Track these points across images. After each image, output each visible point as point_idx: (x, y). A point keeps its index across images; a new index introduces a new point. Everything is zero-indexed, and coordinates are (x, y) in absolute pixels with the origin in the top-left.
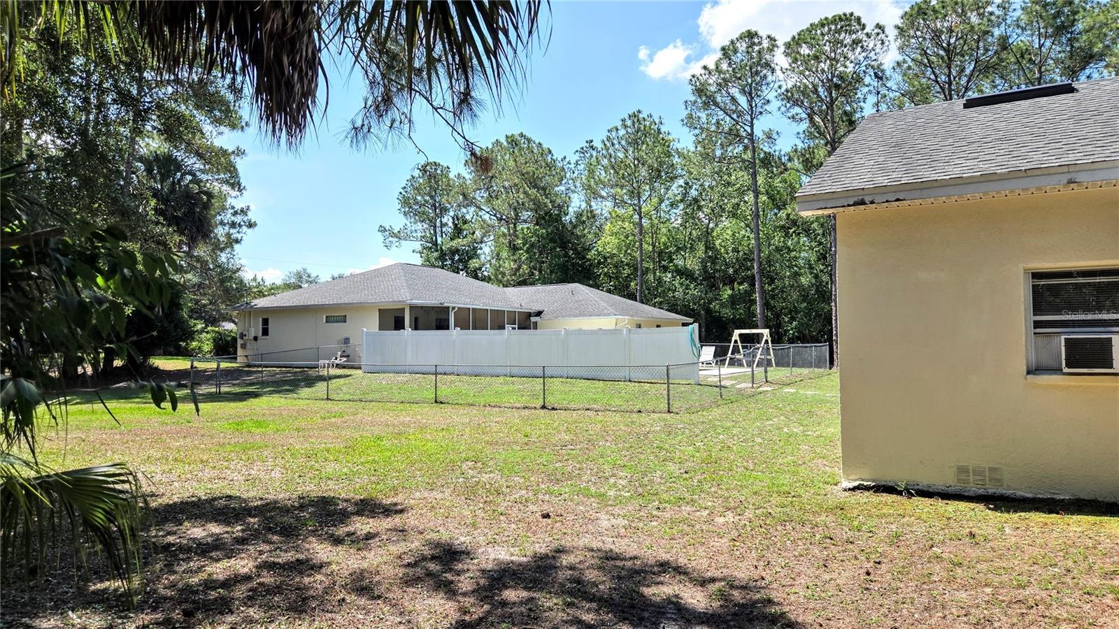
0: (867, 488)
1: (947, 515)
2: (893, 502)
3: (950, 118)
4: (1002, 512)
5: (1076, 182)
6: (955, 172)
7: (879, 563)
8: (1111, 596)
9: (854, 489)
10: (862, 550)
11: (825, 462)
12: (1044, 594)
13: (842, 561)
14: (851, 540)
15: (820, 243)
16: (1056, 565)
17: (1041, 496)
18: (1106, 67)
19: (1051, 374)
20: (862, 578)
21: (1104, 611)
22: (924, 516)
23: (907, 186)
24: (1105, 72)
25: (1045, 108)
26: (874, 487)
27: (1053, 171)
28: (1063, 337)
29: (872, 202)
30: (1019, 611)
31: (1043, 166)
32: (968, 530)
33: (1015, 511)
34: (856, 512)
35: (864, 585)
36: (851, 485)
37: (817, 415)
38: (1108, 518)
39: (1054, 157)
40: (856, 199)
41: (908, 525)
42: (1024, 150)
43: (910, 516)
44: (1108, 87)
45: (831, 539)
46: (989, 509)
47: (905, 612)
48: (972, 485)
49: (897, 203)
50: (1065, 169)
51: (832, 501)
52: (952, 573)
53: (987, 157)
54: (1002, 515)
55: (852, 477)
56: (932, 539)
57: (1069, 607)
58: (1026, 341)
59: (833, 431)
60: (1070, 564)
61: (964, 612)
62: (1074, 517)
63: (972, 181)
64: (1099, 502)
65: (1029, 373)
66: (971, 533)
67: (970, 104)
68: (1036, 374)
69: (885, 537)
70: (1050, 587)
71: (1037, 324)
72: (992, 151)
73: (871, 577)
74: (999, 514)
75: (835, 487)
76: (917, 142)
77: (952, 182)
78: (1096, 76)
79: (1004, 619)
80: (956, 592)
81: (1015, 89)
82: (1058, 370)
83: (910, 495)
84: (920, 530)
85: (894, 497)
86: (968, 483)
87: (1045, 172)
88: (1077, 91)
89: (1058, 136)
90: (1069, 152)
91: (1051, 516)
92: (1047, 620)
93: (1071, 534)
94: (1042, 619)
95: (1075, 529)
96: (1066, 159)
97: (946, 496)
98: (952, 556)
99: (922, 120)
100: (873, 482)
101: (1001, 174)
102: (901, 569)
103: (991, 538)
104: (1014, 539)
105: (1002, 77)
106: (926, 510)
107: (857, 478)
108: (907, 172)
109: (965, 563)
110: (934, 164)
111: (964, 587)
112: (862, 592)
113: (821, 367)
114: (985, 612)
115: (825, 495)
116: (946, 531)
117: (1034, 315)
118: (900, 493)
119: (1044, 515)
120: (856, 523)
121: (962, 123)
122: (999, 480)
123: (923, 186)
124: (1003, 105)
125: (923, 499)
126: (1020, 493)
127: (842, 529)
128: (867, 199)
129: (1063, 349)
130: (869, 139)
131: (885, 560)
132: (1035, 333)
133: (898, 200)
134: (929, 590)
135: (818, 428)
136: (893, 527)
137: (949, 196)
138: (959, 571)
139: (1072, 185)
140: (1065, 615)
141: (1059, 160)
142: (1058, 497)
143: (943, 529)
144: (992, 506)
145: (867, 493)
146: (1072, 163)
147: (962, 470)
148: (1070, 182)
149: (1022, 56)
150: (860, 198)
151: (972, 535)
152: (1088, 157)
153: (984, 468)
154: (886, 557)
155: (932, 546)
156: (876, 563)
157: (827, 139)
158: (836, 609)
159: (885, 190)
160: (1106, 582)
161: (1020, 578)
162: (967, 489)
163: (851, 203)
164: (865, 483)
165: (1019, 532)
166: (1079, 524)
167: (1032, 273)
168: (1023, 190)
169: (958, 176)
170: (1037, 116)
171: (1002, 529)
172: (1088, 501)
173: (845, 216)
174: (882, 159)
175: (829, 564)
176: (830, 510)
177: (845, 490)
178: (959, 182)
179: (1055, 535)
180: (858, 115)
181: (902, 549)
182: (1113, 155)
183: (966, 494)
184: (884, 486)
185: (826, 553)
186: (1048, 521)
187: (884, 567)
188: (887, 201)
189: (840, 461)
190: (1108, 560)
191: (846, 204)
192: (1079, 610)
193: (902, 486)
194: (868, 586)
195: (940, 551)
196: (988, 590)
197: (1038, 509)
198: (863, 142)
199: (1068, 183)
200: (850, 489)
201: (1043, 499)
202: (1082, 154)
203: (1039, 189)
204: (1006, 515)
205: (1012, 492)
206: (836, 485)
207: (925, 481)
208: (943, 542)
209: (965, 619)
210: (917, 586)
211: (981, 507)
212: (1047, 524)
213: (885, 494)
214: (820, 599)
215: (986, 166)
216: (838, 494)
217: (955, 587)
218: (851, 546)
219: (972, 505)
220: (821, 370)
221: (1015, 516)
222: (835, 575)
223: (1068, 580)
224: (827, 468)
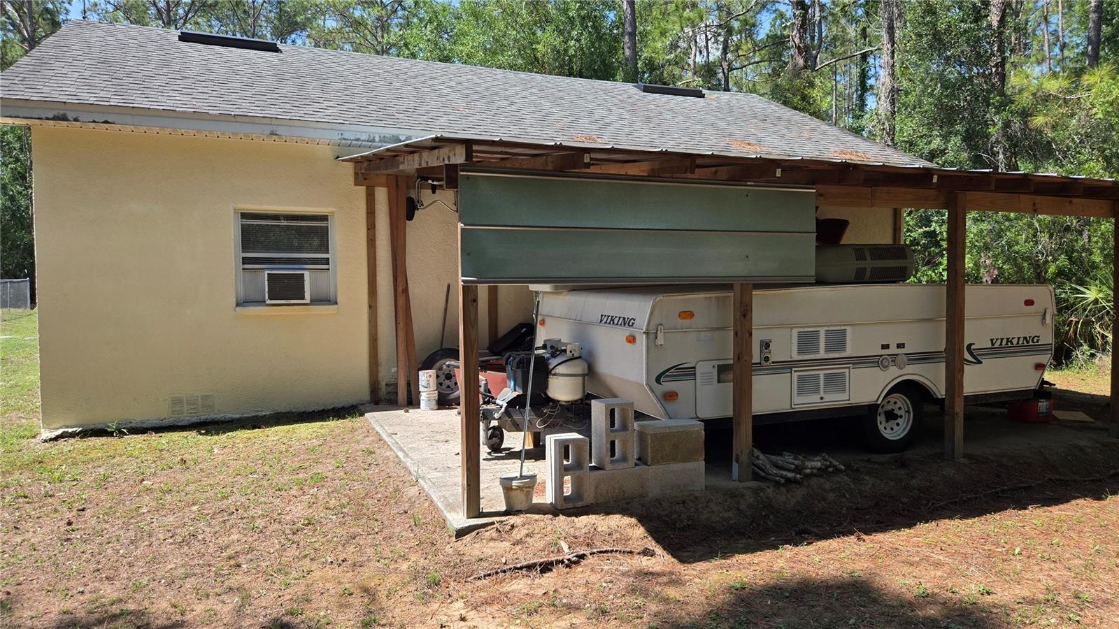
0: (73, 435)
1: (160, 447)
2: (103, 445)
3: (166, 47)
4: (212, 435)
5: (276, 135)
6: (169, 104)
7: (83, 510)
8: (296, 488)
9: (56, 439)
10: (64, 501)
11: (20, 415)
12: (243, 499)
13: (38, 518)
14: (50, 493)
15: (17, 160)
16: (255, 472)
17: (246, 415)
18: (308, 36)
19: (257, 306)
20: (62, 529)
21: (290, 501)
22: (136, 453)
23: (116, 110)
24: (307, 41)
25: (254, 61)
26: (80, 432)
27: (257, 120)
28: (266, 272)
29: (76, 120)
30: (221, 519)
31: (250, 114)
32: (179, 458)
33: (225, 433)
34: (57, 463)
35: (64, 537)
36: (53, 435)
37: (12, 362)
38: (299, 425)
39: (259, 108)
40: (55, 113)
41: (118, 465)
42: (234, 96)
43: (121, 455)
44: (304, 55)
45: (26, 497)
46: (201, 434)
47: (110, 551)
48: (185, 414)
49: (105, 125)
50: (268, 121)
51: (27, 457)
52: (161, 501)
53: (201, 96)
54: (212, 438)
55: (54, 426)
56: (143, 474)
57: (263, 505)
58: (236, 276)
59: (32, 377)
60: (267, 468)
61: (170, 534)
62: (273, 429)
63: (183, 116)
64: (293, 413)
65: (238, 305)
66: (182, 459)
67: (184, 38)
68: (244, 306)
69: (91, 482)
70: (249, 492)
71: (246, 261)
72: (205, 90)
73: (74, 526)
74: (210, 438)
75: (33, 440)
76: (129, 63)
77: (165, 114)
78: (299, 42)
79: (207, 530)
80: (164, 518)
81: (230, 36)
82: (262, 302)
83: (121, 434)
84: (131, 467)
85: (104, 439)
86: (183, 413)
87: (252, 119)
88: (281, 52)
89: (263, 90)
90: (272, 106)
91: (254, 431)
92: (244, 521)
93: (270, 443)
94: (240, 521)
95: (273, 438)
96: (270, 112)
97: (159, 429)
98: (162, 485)
99: (136, 42)
100: (79, 427)
101: (215, 115)
102: (107, 511)
103: (200, 460)
104: (221, 457)
105: (218, 19)
106: (138, 446)
107: (60, 425)
108: (116, 93)
109: (175, 489)
110: (147, 91)
111: (172, 511)
112: (62, 544)
113: (19, 307)
114: (191, 528)
115: (19, 451)
116: (158, 462)
117: (243, 252)
118: (111, 434)
119: (249, 431)
120: (57, 475)
121: (177, 55)
122: (210, 406)
123: (134, 112)
124: (217, 47)
125: (136, 436)
126: (229, 416)
127: (40, 484)
128: (70, 115)
129: (266, 283)
130: (74, 47)
131: (89, 506)
132: (243, 269)
133: (106, 122)
134: (137, 523)
135: (12, 377)
136: (102, 471)
137: (163, 128)
138: (168, 497)
139: (274, 136)
140: (260, 513)
141: (263, 112)
142: (260, 414)
143: (154, 462)
144: (203, 432)
145: (72, 441)
146: (274, 116)
147: (177, 402)
148: (273, 133)
149: (237, 5)
150: (62, 112)
151: (183, 461)
152: (287, 114)
153: (198, 397)
154: (91, 503)
155: (143, 480)
156: (80, 510)
157: (24, 36)
158: (29, 570)
159: (91, 108)
160: (294, 477)
161: (224, 490)
162: (181, 420)
163: (51, 116)
164: (70, 430)
165: (226, 450)
166: (276, 433)
167: (241, 213)
168: (233, 134)
169: (172, 108)
170: (246, 66)
171: (211, 451)
172: (285, 413)
173: (42, 130)
174: (88, 73)
175: (22, 526)
176: (26, 467)
177: (45, 441)
178: (171, 114)
179: (256, 446)
180: (62, 17)
181: (110, 490)
182: (306, 116)
183: (180, 424)
184: (92, 430)
185: (17, 514)
186: (251, 436)
187: (88, 513)
188: (94, 122)
189: (40, 410)
190: (296, 459)
191: (43, 116)
192: (271, 505)
193: (112, 426)
194: (69, 536)
195: (150, 483)
196: (195, 508)
197: (243, 427)
198: (65, 49)
199: (271, 134)
200: (51, 440)
201: (248, 417)
202: (282, 110)
203: (246, 135)
204: (216, 437)
205: (222, 415)
206: (34, 437)
207: (137, 418)
208: (155, 474)
209: (171, 540)
210: (123, 523)
211: (194, 433)
212: (250, 439)
213: (93, 438)
214: (8, 565)
215: (199, 104)
216: (36, 447)
217: (163, 513)
218: (50, 500)
219: (185, 434)
220: (20, 310)
221: (223, 437)
222: (27, 536)
223: (265, 483)
224: (23, 421)
